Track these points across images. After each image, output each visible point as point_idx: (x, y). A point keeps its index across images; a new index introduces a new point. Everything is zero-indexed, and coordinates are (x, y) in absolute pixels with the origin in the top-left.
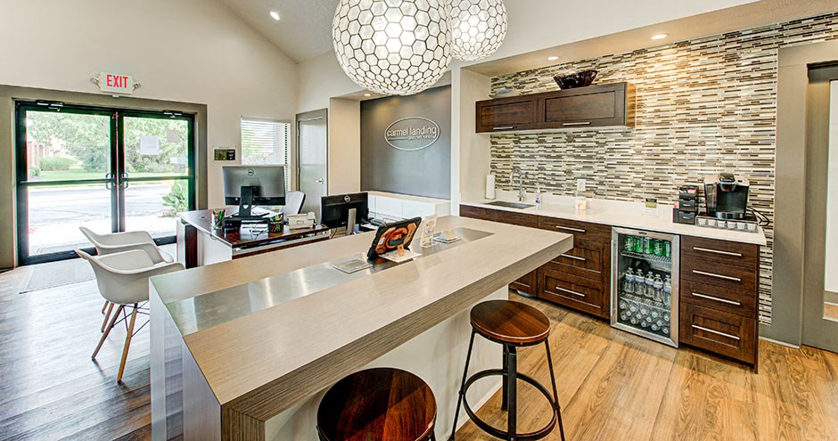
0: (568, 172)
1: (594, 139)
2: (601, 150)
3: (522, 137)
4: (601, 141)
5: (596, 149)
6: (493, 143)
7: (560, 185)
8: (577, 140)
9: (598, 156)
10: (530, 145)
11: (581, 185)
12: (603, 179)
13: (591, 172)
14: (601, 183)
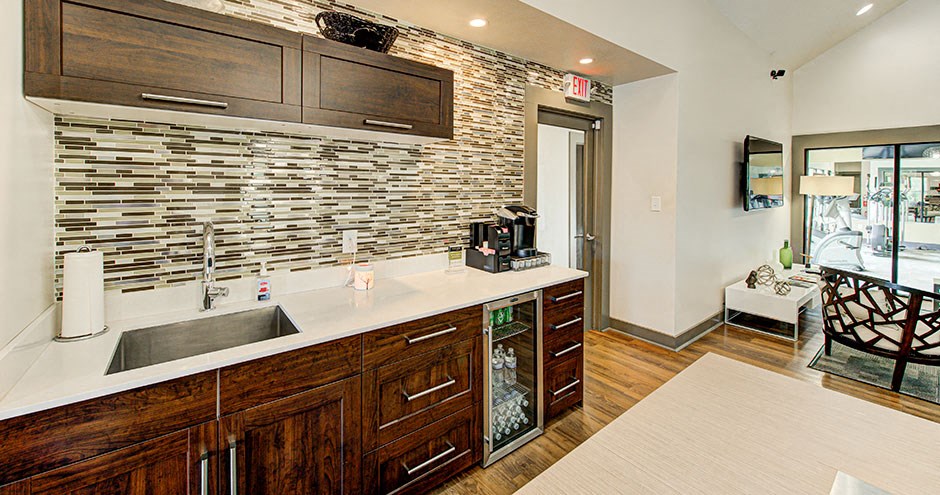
0: (327, 219)
1: (370, 156)
2: (381, 177)
3: (198, 135)
4: (381, 161)
5: (374, 175)
6: (69, 142)
7: (307, 249)
8: (341, 156)
9: (377, 187)
10: (227, 160)
11: (350, 241)
12: (385, 226)
13: (366, 216)
14: (382, 234)
